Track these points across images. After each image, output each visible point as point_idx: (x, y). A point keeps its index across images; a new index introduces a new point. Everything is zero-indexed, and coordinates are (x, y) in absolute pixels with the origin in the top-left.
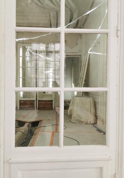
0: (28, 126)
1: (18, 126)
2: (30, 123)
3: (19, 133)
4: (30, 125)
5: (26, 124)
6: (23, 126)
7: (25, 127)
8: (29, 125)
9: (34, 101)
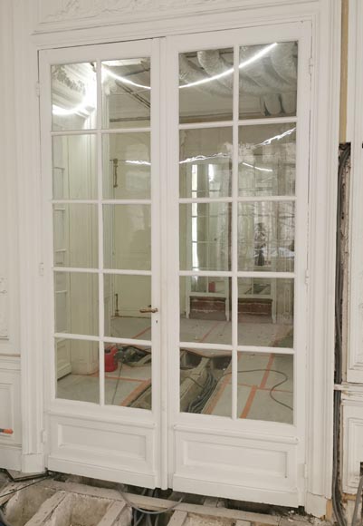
0: (207, 367)
1: (189, 363)
2: (211, 358)
3: (188, 381)
4: (212, 364)
5: (204, 362)
6: (197, 365)
7: (201, 369)
8: (209, 363)
9: (224, 300)
